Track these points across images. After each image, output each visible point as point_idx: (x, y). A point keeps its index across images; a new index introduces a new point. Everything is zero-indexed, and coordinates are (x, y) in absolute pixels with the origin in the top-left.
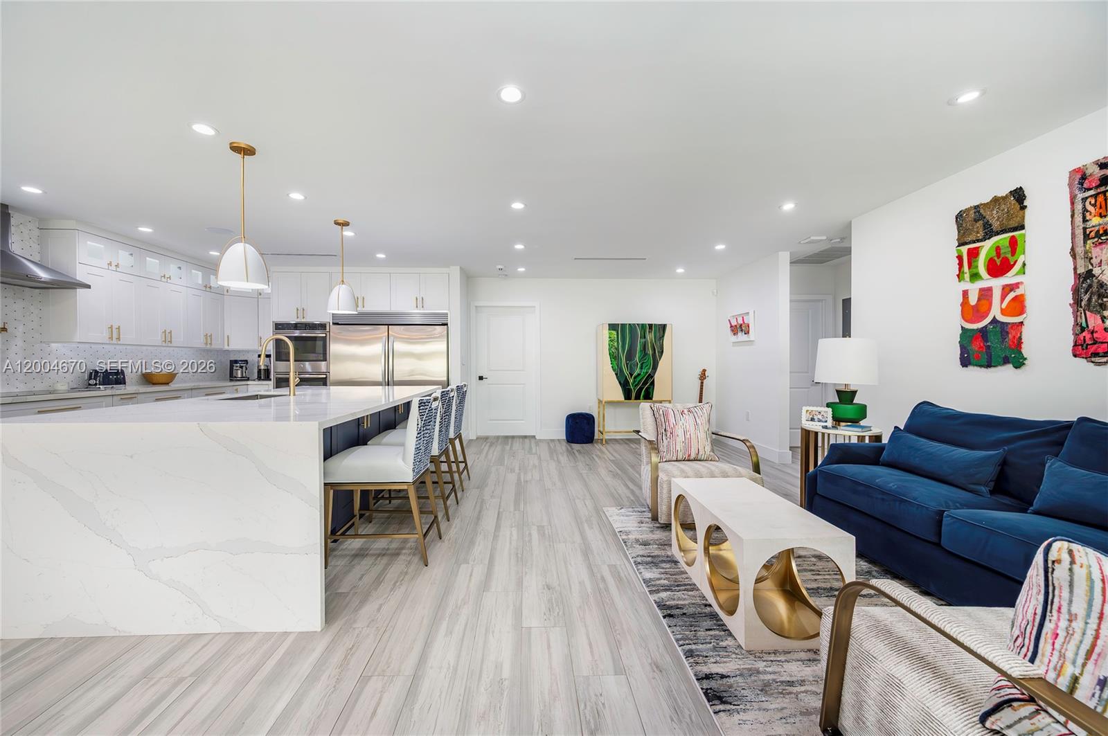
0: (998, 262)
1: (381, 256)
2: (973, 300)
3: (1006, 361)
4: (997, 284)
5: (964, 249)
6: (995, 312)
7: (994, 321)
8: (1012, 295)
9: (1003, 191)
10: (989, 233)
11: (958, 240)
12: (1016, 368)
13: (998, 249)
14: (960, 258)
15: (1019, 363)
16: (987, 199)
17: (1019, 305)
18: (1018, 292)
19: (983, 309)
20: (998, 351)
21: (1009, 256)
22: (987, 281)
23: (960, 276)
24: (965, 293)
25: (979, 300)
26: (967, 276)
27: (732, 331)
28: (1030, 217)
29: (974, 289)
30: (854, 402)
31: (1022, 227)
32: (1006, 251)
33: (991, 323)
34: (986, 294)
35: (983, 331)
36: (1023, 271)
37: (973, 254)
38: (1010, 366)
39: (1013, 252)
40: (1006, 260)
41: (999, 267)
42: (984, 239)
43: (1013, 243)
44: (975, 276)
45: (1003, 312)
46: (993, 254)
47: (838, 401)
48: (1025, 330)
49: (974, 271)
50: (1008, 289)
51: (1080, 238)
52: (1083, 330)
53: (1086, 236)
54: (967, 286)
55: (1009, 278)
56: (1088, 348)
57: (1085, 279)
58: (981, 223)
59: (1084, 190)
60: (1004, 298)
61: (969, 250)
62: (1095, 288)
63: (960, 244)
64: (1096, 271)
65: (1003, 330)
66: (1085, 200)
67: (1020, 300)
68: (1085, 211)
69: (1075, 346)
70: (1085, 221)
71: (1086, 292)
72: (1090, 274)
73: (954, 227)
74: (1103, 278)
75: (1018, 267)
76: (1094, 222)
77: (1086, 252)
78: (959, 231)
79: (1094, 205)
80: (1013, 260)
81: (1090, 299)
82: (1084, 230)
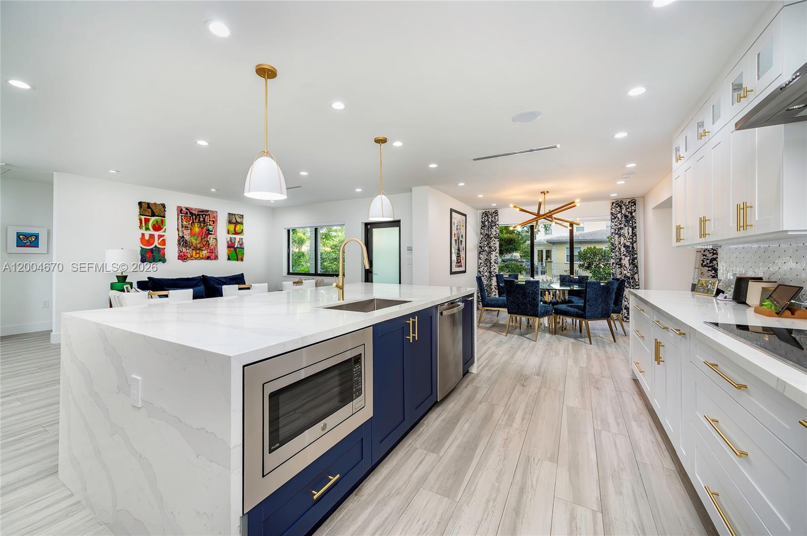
0: (157, 226)
2: (147, 237)
3: (160, 260)
4: (156, 234)
5: (143, 218)
6: (156, 243)
7: (156, 246)
8: (161, 239)
9: (159, 202)
10: (153, 215)
11: (140, 212)
12: (164, 263)
13: (157, 222)
14: (141, 220)
15: (164, 261)
16: (153, 203)
17: (163, 242)
18: (164, 238)
19: (151, 242)
20: (157, 258)
22: (152, 232)
23: (141, 227)
24: (143, 235)
25: (149, 238)
26: (144, 228)
28: (167, 214)
29: (147, 234)
30: (126, 281)
31: (164, 217)
32: (160, 223)
33: (155, 247)
34: (152, 236)
35: (151, 250)
36: (165, 231)
37: (147, 221)
38: (161, 262)
39: (162, 224)
40: (159, 226)
41: (157, 228)
42: (151, 216)
43: (162, 221)
44: (147, 229)
45: (159, 244)
46: (155, 223)
47: (117, 281)
48: (165, 250)
49: (147, 227)
50: (160, 236)
51: (180, 226)
52: (181, 252)
53: (182, 227)
54: (143, 231)
55: (160, 233)
56: (182, 257)
57: (182, 238)
58: (150, 210)
59: (182, 213)
60: (159, 239)
61: (145, 218)
62: (184, 241)
63: (140, 215)
64: (185, 236)
65: (159, 250)
66: (182, 216)
67: (164, 240)
68: (182, 219)
69: (179, 256)
70: (182, 222)
71: (182, 241)
72: (183, 237)
73: (138, 207)
74: (187, 239)
75: (163, 230)
76: (185, 223)
77: (182, 231)
78: (140, 209)
79: (184, 218)
80: (162, 227)
81: (183, 244)
82: (182, 224)
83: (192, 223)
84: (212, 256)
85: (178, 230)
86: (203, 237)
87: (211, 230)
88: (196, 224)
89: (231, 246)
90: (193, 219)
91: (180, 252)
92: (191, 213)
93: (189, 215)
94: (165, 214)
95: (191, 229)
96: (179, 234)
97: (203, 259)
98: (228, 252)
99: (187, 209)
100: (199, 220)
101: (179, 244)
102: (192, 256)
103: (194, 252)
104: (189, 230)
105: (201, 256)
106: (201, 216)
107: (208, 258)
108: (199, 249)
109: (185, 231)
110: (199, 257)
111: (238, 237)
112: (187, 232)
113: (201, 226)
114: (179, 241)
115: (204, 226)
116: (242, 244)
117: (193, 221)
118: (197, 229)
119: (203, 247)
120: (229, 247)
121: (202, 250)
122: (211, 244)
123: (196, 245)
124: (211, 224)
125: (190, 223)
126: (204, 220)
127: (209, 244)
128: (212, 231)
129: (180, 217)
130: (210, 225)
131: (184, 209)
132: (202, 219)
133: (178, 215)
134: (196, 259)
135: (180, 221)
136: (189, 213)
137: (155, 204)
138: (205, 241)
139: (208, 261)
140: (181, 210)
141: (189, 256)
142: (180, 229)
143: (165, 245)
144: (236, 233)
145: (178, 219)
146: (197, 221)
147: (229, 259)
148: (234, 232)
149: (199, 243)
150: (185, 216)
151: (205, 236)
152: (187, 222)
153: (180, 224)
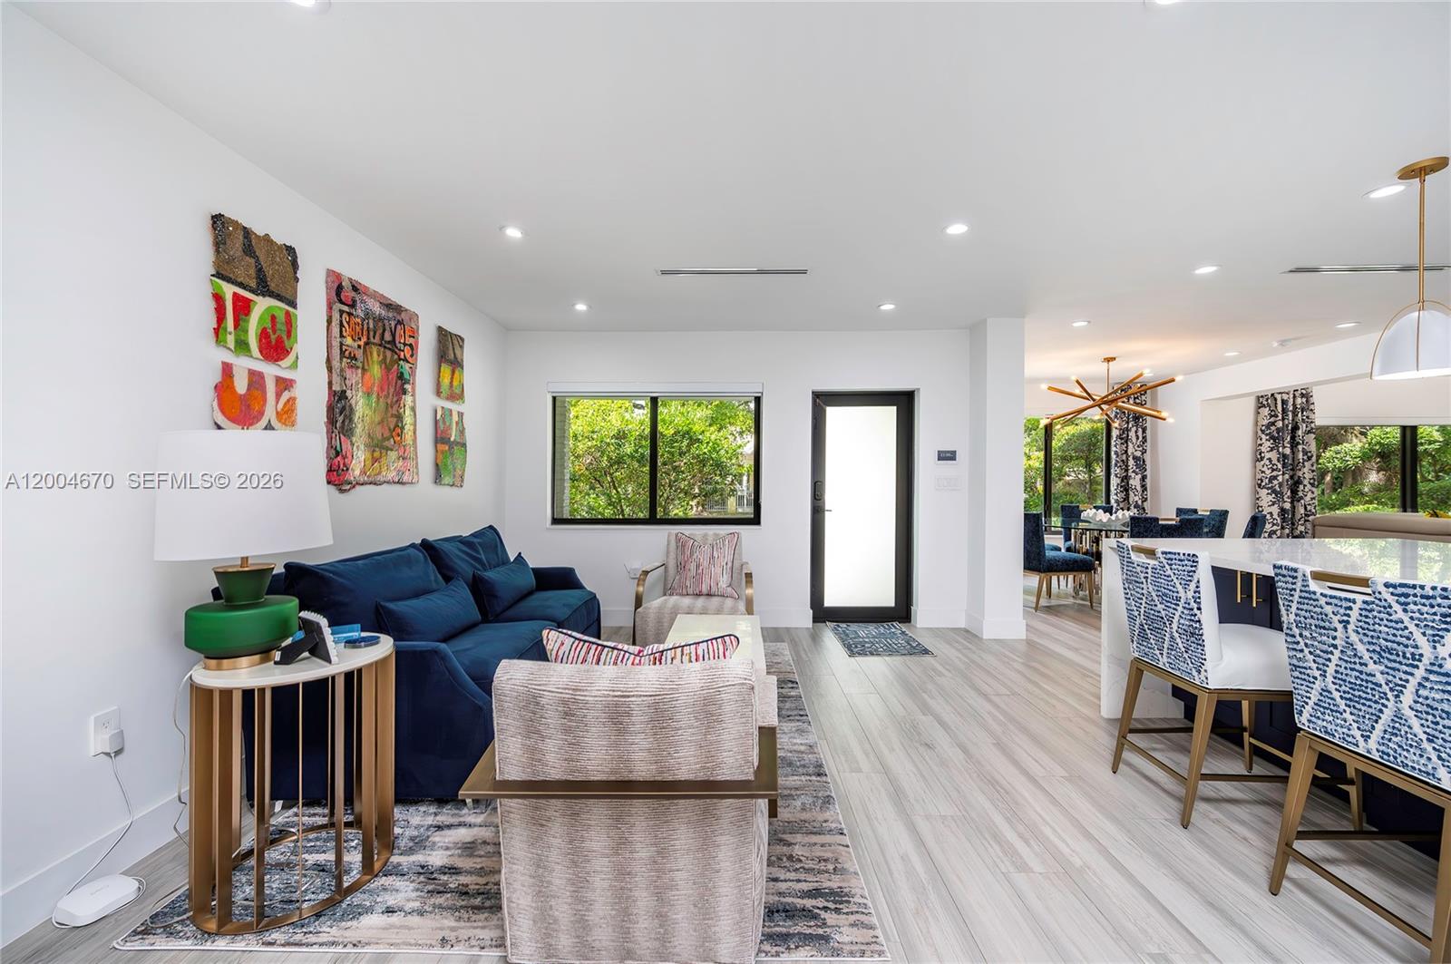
0: (273, 337)
2: (241, 386)
4: (270, 371)
5: (229, 290)
6: (269, 413)
7: (268, 427)
8: (286, 396)
9: (280, 238)
10: (264, 288)
11: (216, 265)
13: (273, 320)
14: (218, 298)
16: (261, 233)
18: (294, 392)
19: (254, 405)
21: (285, 337)
22: (258, 363)
24: (227, 370)
25: (248, 389)
26: (231, 340)
29: (243, 365)
31: (294, 305)
32: (281, 326)
33: (264, 429)
34: (256, 379)
36: (294, 366)
37: (243, 307)
39: (288, 335)
40: (279, 342)
41: (272, 346)
42: (257, 292)
43: (288, 320)
44: (242, 346)
45: (277, 416)
46: (269, 325)
49: (242, 337)
50: (283, 384)
51: (336, 352)
52: (337, 454)
53: (342, 353)
54: (229, 358)
55: (283, 370)
56: (338, 476)
57: (340, 399)
58: (252, 262)
59: (340, 302)
60: (278, 396)
61: (235, 295)
62: (346, 411)
63: (218, 276)
64: (349, 394)
66: (342, 312)
67: (292, 401)
68: (341, 325)
69: (330, 471)
70: (342, 336)
71: (339, 412)
72: (342, 395)
73: (208, 236)
74: (353, 403)
75: (291, 358)
76: (349, 341)
77: (342, 370)
78: (217, 251)
79: (348, 323)
80: (287, 344)
81: (343, 422)
82: (341, 344)
83: (365, 345)
85: (330, 369)
86: (389, 401)
87: (407, 376)
88: (375, 350)
89: (441, 435)
90: (368, 330)
91: (332, 452)
92: (365, 307)
93: (359, 311)
94: (295, 293)
95: (363, 368)
96: (330, 384)
97: (386, 481)
98: (436, 457)
99: (354, 288)
100: (382, 337)
101: (331, 420)
102: (363, 470)
103: (368, 455)
104: (360, 371)
105: (384, 472)
106: (387, 324)
107: (398, 478)
109: (348, 373)
110: (381, 474)
111: (454, 407)
112: (354, 377)
113: (385, 357)
114: (330, 409)
115: (392, 362)
116: (462, 432)
117: (368, 339)
118: (376, 371)
119: (388, 438)
120: (438, 439)
121: (388, 449)
122: (405, 428)
123: (374, 429)
124: (408, 356)
125: (362, 343)
126: (393, 342)
127: (402, 428)
128: (408, 383)
129: (336, 316)
130: (406, 360)
131: (346, 287)
132: (388, 337)
133: (330, 308)
134: (372, 479)
135: (336, 330)
136: (359, 306)
137: (267, 238)
138: (393, 416)
139: (398, 490)
140: (339, 289)
141: (357, 469)
142: (336, 364)
143: (293, 421)
144: (452, 396)
145: (329, 321)
146: (377, 340)
147: (436, 478)
148: (448, 393)
149: (379, 423)
150: (348, 314)
151: (395, 399)
152: (354, 340)
153: (336, 343)
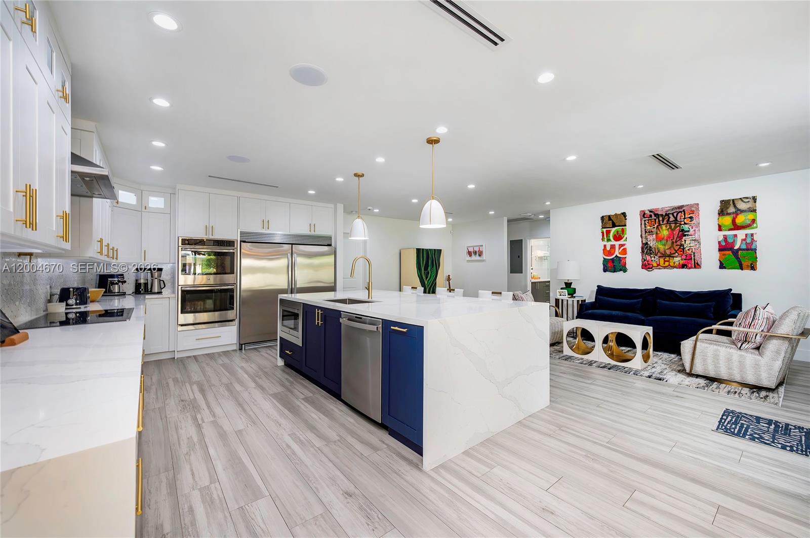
0: (617, 236)
1: (312, 192)
2: (608, 248)
3: (621, 270)
4: (617, 244)
5: (605, 230)
6: (617, 253)
7: (616, 256)
8: (622, 248)
9: (619, 212)
10: (614, 225)
11: (602, 226)
12: (624, 272)
13: (617, 232)
14: (603, 233)
15: (625, 270)
16: (613, 214)
17: (624, 252)
18: (624, 247)
19: (612, 252)
20: (618, 267)
21: (621, 234)
22: (613, 242)
23: (603, 239)
24: (605, 246)
25: (610, 248)
26: (606, 240)
27: (469, 254)
28: (628, 222)
29: (608, 245)
30: (571, 287)
31: (625, 226)
32: (620, 232)
34: (613, 247)
35: (613, 260)
37: (608, 232)
38: (622, 272)
39: (623, 233)
40: (620, 236)
41: (618, 238)
42: (612, 228)
43: (623, 231)
44: (609, 240)
45: (619, 253)
46: (616, 233)
47: (565, 287)
48: (627, 259)
49: (609, 238)
50: (621, 246)
51: (644, 232)
52: (645, 260)
53: (646, 232)
54: (605, 243)
55: (621, 242)
56: (646, 266)
57: (645, 245)
58: (611, 222)
59: (645, 218)
60: (619, 248)
62: (648, 248)
63: (603, 228)
64: (649, 243)
65: (619, 259)
66: (645, 221)
67: (625, 250)
68: (645, 224)
69: (642, 265)
70: (645, 227)
71: (646, 249)
72: (647, 243)
73: (600, 222)
74: (651, 245)
75: (624, 239)
76: (649, 228)
77: (646, 237)
78: (602, 223)
79: (648, 223)
80: (622, 236)
81: (647, 251)
82: (645, 229)
83: (657, 226)
84: (691, 262)
85: (642, 237)
86: (674, 241)
87: (686, 229)
88: (664, 227)
89: (725, 247)
90: (659, 221)
91: (643, 260)
92: (656, 215)
93: (653, 217)
94: (625, 222)
95: (657, 233)
96: (642, 241)
97: (674, 267)
98: (720, 257)
99: (650, 212)
100: (668, 220)
101: (643, 252)
102: (658, 265)
103: (662, 260)
104: (655, 235)
105: (672, 264)
106: (671, 216)
107: (683, 266)
108: (669, 256)
109: (648, 237)
110: (669, 265)
111: (741, 234)
112: (652, 238)
113: (671, 227)
114: (642, 248)
115: (675, 227)
116: (750, 243)
117: (659, 223)
118: (665, 232)
119: (674, 253)
120: (721, 249)
121: (673, 257)
122: (687, 249)
123: (665, 251)
124: (687, 222)
125: (656, 226)
126: (676, 220)
127: (683, 249)
128: (688, 231)
129: (643, 222)
130: (685, 224)
131: (647, 212)
132: (672, 219)
133: (641, 221)
134: (665, 267)
135: (643, 226)
136: (653, 216)
137: (616, 215)
138: (677, 245)
139: (685, 270)
140: (645, 214)
141: (655, 264)
142: (644, 236)
143: (626, 254)
144: (736, 227)
145: (641, 225)
146: (665, 222)
147: (722, 266)
148: (733, 227)
149: (668, 249)
150: (648, 220)
151: (678, 239)
152: (650, 226)
153: (643, 230)
